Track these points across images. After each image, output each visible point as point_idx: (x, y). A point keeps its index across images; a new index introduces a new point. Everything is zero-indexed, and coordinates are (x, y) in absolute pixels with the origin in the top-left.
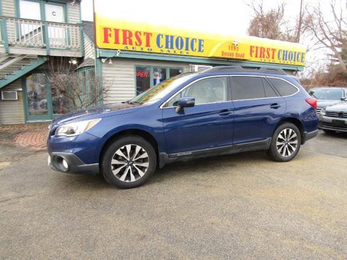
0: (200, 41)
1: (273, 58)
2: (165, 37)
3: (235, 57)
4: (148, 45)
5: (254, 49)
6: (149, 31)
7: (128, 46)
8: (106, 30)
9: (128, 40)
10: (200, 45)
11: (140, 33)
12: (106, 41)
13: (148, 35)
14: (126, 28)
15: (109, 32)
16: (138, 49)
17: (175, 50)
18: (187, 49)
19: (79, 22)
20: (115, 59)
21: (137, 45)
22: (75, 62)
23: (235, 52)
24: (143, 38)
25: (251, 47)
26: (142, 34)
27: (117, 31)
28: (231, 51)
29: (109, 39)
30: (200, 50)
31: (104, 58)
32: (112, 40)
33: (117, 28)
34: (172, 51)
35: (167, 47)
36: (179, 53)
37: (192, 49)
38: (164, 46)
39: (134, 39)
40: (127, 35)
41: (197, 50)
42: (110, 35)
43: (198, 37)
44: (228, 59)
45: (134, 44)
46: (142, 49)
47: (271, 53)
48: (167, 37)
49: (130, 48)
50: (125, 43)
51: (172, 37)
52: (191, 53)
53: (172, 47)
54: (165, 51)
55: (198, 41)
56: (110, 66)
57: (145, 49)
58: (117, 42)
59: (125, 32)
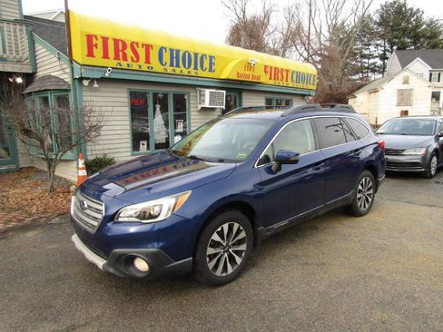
0: (211, 57)
1: (287, 81)
2: (168, 51)
3: (250, 80)
4: (148, 61)
5: (268, 70)
6: (149, 42)
7: (121, 61)
8: (90, 38)
9: (121, 53)
10: (211, 64)
11: (137, 44)
12: (90, 54)
13: (148, 48)
14: (118, 37)
15: (94, 41)
16: (135, 66)
17: (182, 70)
18: (196, 68)
19: (18, 17)
20: (103, 80)
21: (133, 61)
22: (19, 80)
23: (250, 73)
24: (142, 52)
25: (266, 67)
26: (140, 46)
27: (105, 40)
28: (247, 73)
29: (95, 51)
30: (210, 70)
31: (87, 79)
32: (98, 52)
33: (106, 35)
34: (178, 71)
35: (172, 65)
36: (186, 73)
37: (202, 69)
38: (169, 63)
39: (129, 52)
40: (120, 46)
41: (208, 69)
42: (96, 45)
43: (209, 53)
44: (242, 81)
45: (129, 58)
46: (140, 67)
47: (285, 74)
48: (172, 50)
49: (124, 65)
50: (117, 57)
51: (178, 51)
52: (201, 73)
53: (178, 66)
54: (170, 70)
55: (208, 58)
56: (96, 90)
57: (145, 67)
58: (106, 56)
59: (116, 41)
